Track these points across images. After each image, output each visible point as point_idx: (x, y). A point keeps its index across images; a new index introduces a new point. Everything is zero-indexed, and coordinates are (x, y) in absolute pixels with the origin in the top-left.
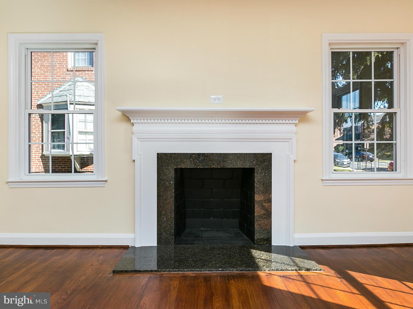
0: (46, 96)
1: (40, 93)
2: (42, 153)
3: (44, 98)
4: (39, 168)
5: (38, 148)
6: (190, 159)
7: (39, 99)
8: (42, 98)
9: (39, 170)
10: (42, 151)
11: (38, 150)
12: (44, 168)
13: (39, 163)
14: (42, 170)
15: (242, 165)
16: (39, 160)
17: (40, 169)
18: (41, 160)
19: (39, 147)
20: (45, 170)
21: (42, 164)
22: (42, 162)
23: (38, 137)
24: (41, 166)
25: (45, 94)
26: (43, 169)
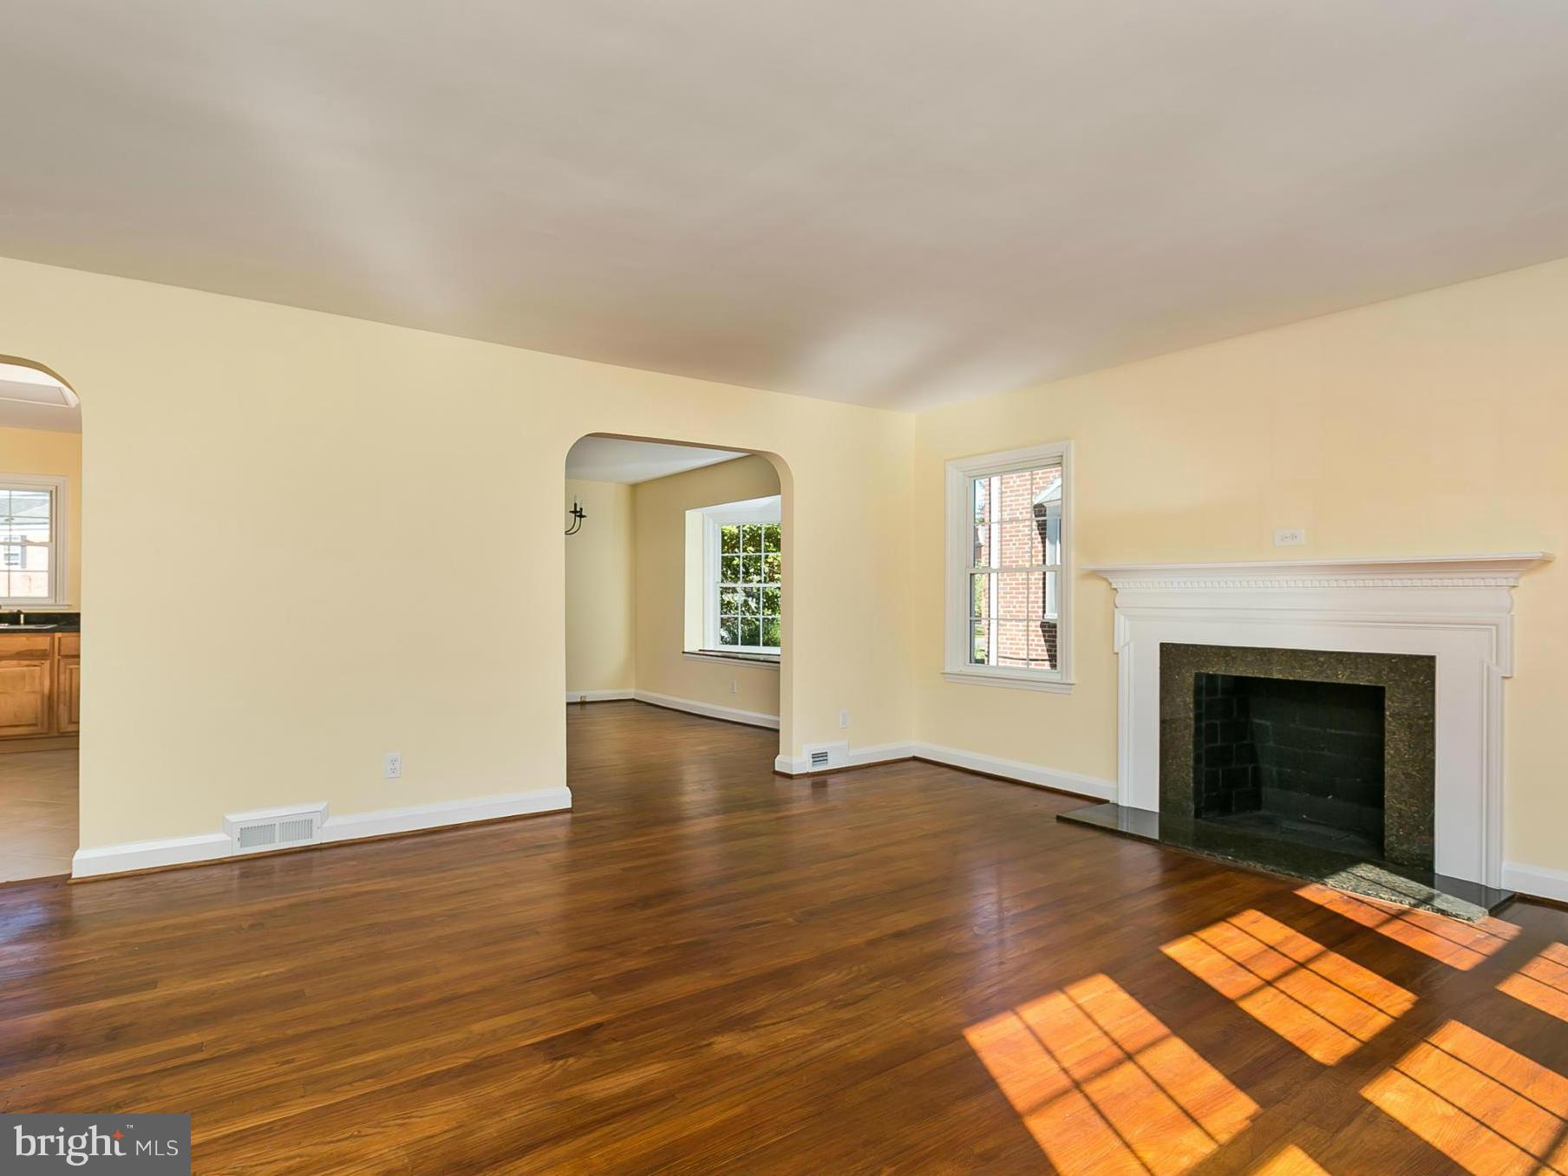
0: (1052, 483)
1: (1040, 478)
2: (1043, 617)
3: (1048, 488)
4: (1037, 650)
5: (1036, 605)
6: (1224, 657)
7: (1038, 491)
8: (1044, 488)
9: (1036, 655)
10: (1044, 612)
11: (1036, 609)
12: (1048, 650)
13: (1036, 638)
14: (1042, 656)
15: (1348, 678)
16: (1037, 631)
17: (1040, 652)
18: (1041, 633)
19: (1037, 602)
20: (1049, 656)
21: (1043, 642)
22: (1044, 636)
23: (1036, 579)
24: (1040, 646)
25: (1052, 479)
26: (1046, 653)
